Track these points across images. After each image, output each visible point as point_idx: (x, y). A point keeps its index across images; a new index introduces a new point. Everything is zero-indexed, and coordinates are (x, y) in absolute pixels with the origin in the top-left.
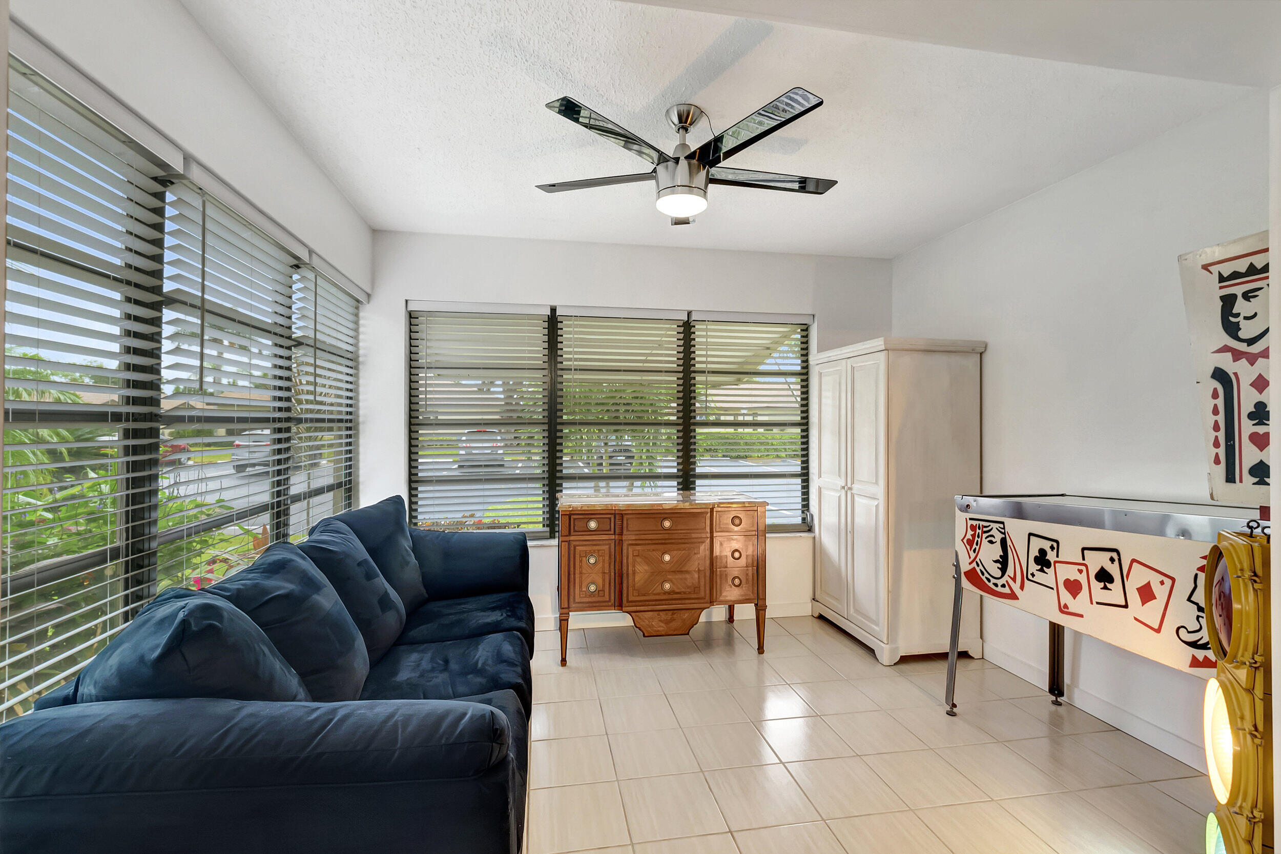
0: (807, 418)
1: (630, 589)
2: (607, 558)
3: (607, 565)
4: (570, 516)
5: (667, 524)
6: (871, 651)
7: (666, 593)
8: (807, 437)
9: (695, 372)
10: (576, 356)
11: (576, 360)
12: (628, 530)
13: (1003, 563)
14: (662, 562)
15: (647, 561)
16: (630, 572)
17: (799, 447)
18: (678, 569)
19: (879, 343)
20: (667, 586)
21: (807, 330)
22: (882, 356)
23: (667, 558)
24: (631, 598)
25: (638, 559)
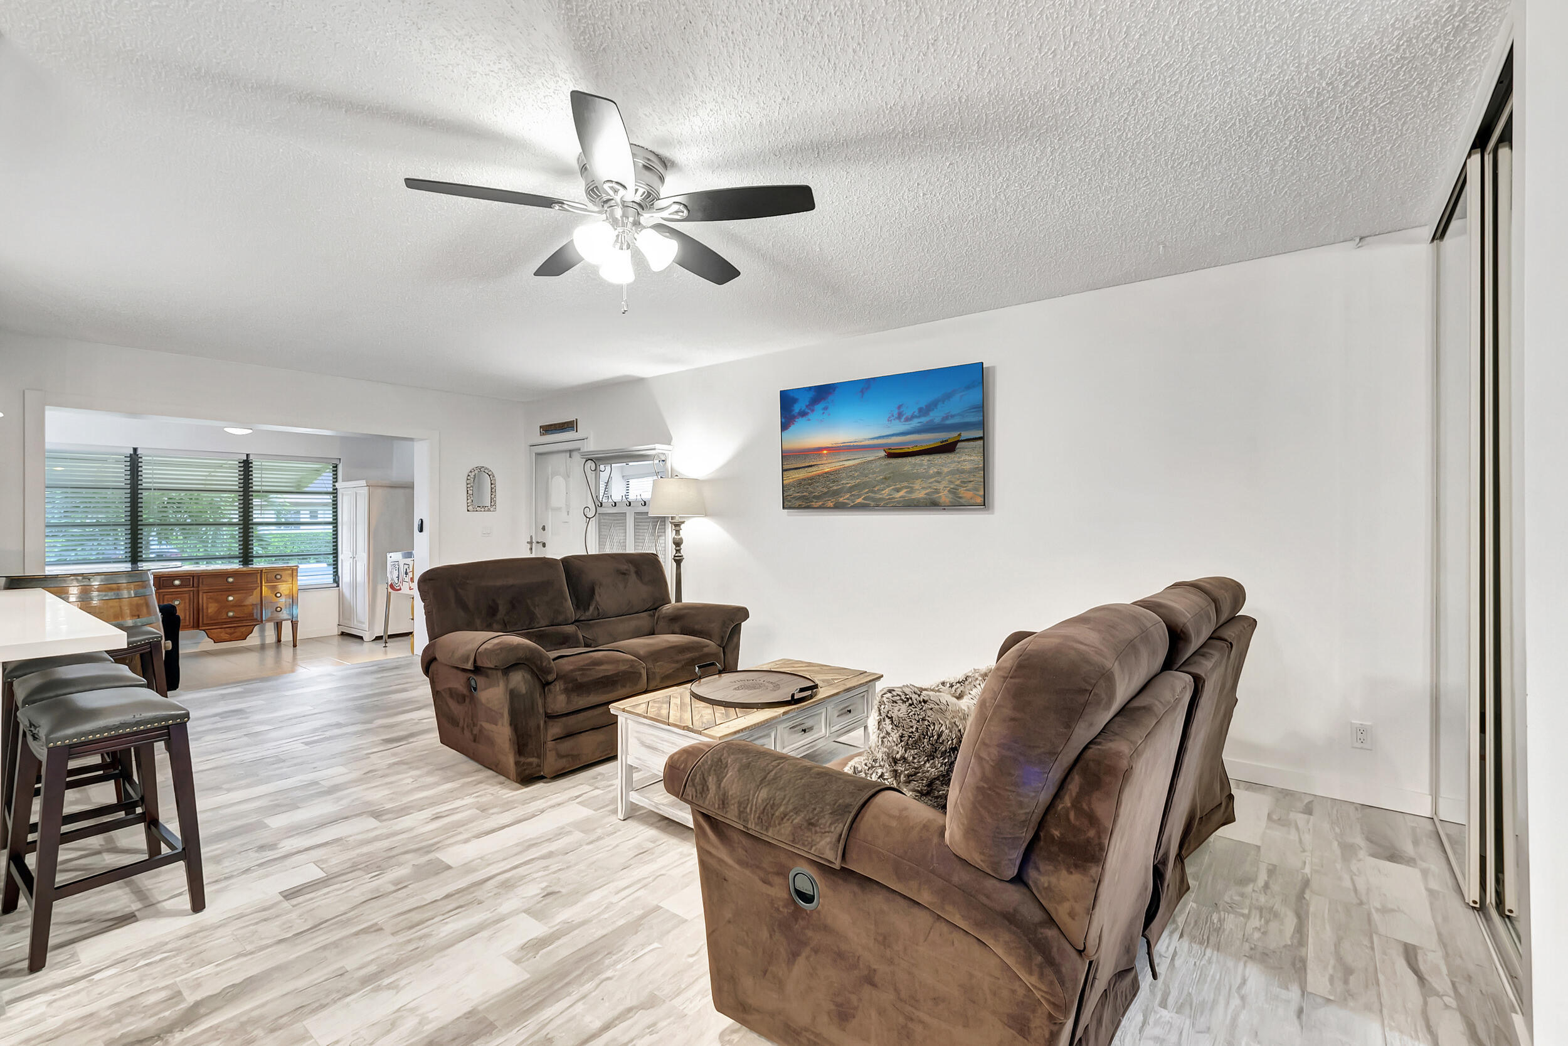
0: (336, 519)
1: (205, 618)
2: (187, 601)
3: (187, 604)
4: (160, 578)
5: (231, 580)
6: (361, 638)
7: (230, 617)
8: (337, 530)
9: (252, 491)
10: (155, 480)
11: (155, 483)
12: (202, 584)
13: (398, 577)
14: (227, 601)
15: (217, 601)
16: (205, 607)
17: (331, 545)
18: (237, 605)
19: (363, 483)
20: (231, 614)
21: (336, 467)
22: (367, 488)
23: (231, 598)
24: (205, 622)
25: (210, 600)
